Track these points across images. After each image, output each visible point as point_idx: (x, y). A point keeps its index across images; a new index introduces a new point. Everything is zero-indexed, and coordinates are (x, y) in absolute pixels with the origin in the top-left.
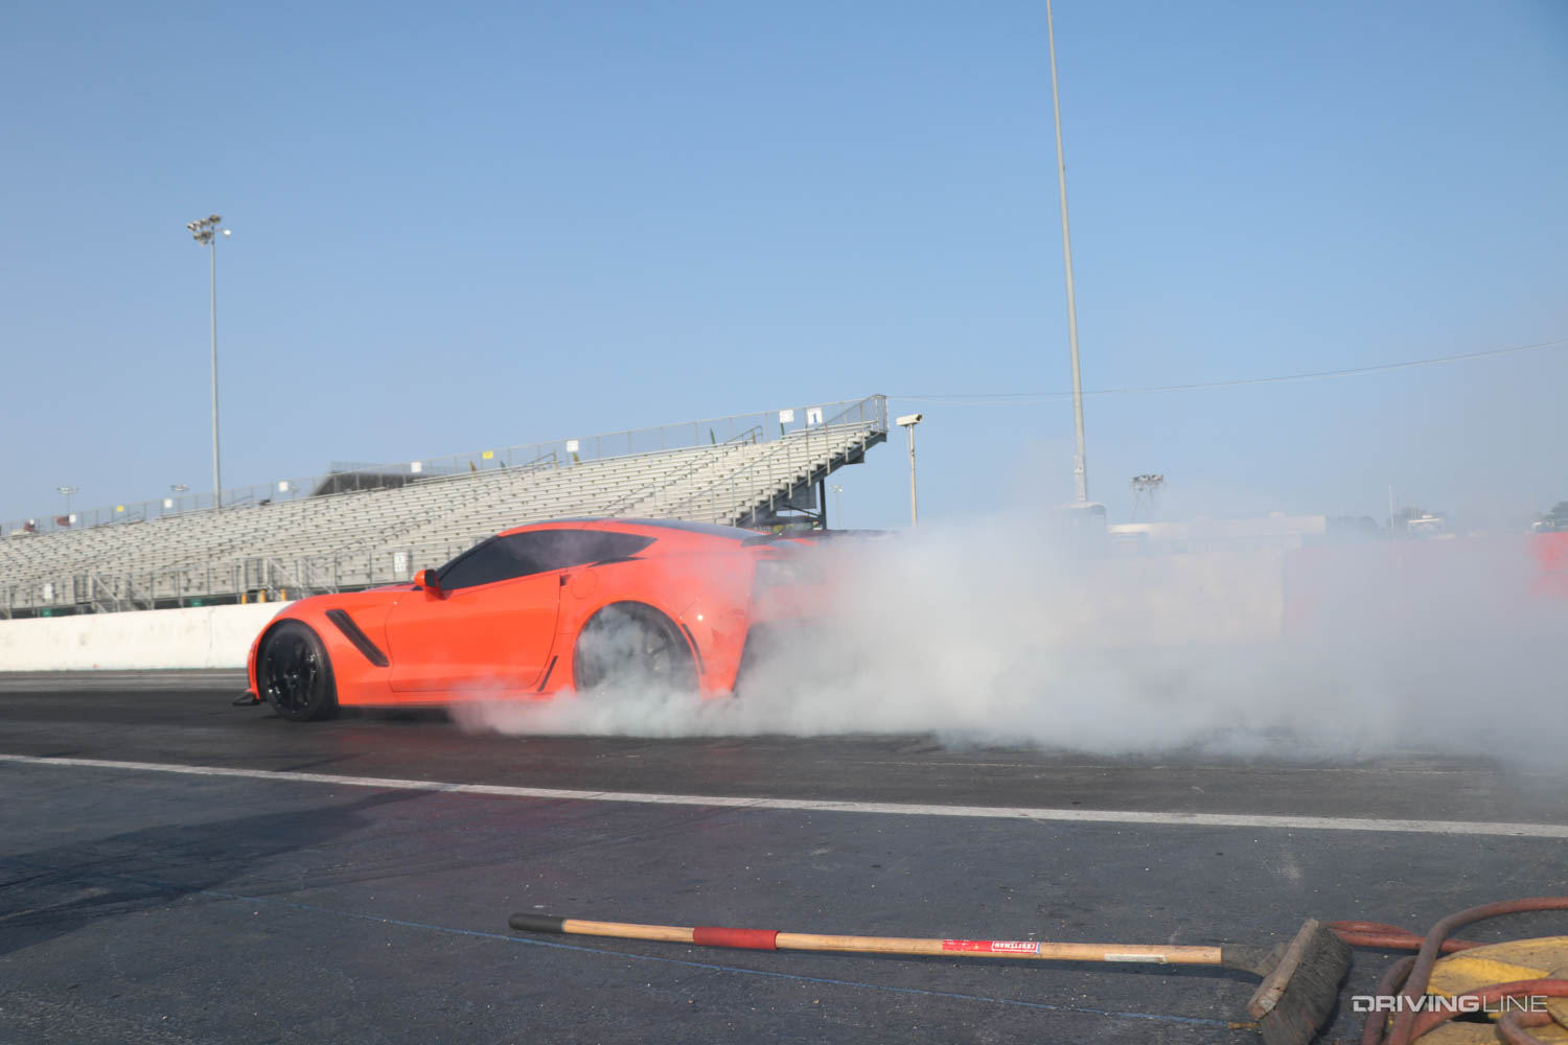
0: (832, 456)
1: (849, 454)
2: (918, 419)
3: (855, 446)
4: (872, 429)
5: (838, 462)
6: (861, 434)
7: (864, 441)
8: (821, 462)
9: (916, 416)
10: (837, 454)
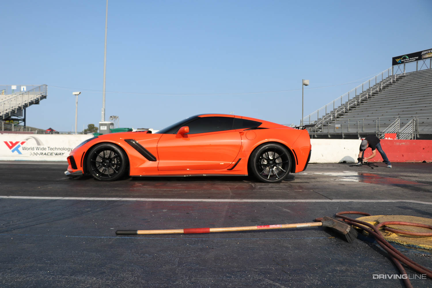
0: (30, 101)
1: (35, 101)
2: (80, 93)
3: (37, 99)
4: (42, 95)
5: (31, 103)
6: (39, 96)
7: (40, 98)
8: (26, 103)
9: (79, 92)
10: (31, 101)
